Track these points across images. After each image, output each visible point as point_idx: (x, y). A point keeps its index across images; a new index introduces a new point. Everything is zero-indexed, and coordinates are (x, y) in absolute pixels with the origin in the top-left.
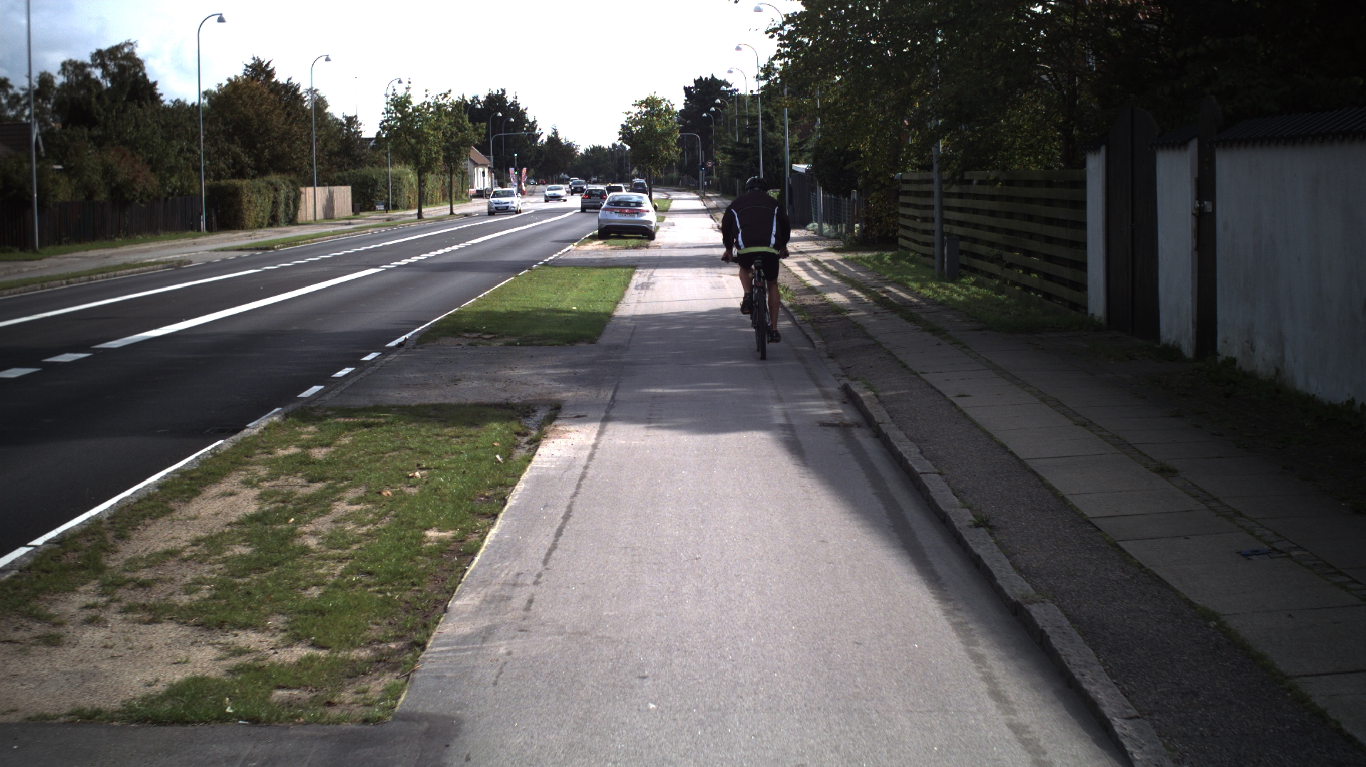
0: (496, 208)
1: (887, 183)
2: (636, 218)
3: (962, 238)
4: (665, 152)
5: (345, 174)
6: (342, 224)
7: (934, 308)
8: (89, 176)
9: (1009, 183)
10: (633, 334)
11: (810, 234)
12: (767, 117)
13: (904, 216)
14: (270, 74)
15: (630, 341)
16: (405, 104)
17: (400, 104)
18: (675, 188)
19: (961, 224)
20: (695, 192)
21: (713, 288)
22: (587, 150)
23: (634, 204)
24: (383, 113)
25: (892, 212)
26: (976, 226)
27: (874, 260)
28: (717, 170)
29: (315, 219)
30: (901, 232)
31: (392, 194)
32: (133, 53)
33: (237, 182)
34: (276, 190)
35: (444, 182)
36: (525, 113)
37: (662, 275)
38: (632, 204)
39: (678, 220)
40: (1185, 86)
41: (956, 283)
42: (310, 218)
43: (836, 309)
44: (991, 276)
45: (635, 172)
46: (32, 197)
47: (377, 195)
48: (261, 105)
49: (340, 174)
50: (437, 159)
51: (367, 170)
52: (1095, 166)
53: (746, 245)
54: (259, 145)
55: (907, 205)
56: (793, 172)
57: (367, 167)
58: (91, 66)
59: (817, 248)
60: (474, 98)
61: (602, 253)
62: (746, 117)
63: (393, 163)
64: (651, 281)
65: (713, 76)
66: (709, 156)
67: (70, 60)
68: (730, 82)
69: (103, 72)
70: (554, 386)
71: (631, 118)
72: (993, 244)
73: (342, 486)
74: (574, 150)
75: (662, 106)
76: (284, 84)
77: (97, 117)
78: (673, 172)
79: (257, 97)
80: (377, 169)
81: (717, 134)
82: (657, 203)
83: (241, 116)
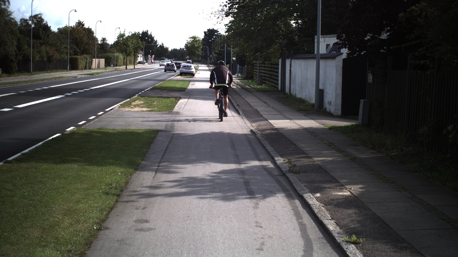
1: (252, 64)
2: (190, 70)
4: (197, 52)
5: (102, 55)
6: (104, 70)
7: (252, 89)
8: (43, 54)
10: (192, 91)
11: (235, 76)
13: (255, 71)
14: (83, 25)
16: (123, 36)
18: (200, 63)
20: (206, 65)
22: (172, 50)
25: (252, 71)
27: (247, 81)
28: (213, 58)
30: (254, 75)
31: (116, 62)
32: (41, 17)
33: (76, 56)
34: (86, 59)
35: (130, 59)
37: (197, 83)
38: (189, 67)
39: (200, 72)
41: (260, 85)
42: (94, 68)
44: (268, 84)
45: (188, 57)
47: (111, 62)
48: (81, 34)
50: (132, 52)
52: (280, 62)
53: (218, 83)
54: (80, 46)
56: (233, 60)
57: (109, 53)
58: (29, 20)
60: (138, 32)
61: (181, 79)
63: (117, 53)
64: (194, 84)
65: (213, 28)
66: (211, 53)
67: (23, 18)
68: (218, 31)
69: (32, 22)
70: (179, 95)
71: (188, 42)
72: (268, 77)
73: (154, 102)
74: (168, 50)
75: (198, 39)
76: (87, 28)
77: (41, 37)
78: (199, 58)
79: (79, 32)
80: (111, 54)
81: (214, 47)
82: (195, 67)
83: (75, 37)
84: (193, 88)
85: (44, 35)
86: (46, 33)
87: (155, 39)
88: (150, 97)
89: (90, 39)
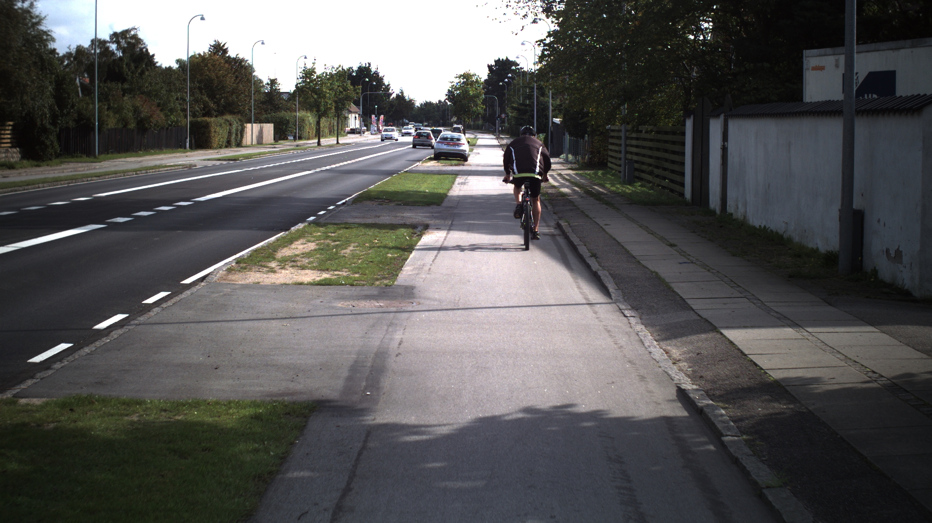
1: (603, 131)
2: (457, 148)
3: (637, 162)
4: (474, 108)
5: (269, 116)
6: (270, 148)
7: (613, 195)
8: (126, 113)
9: (658, 132)
10: (458, 203)
11: (561, 160)
12: (539, 87)
13: (611, 150)
14: (225, 51)
15: (457, 205)
16: (312, 74)
17: (309, 73)
18: (480, 131)
19: (637, 154)
20: (493, 134)
22: (422, 104)
24: (298, 79)
25: (605, 148)
26: (644, 156)
27: (592, 174)
28: (508, 120)
29: (252, 144)
30: (610, 159)
31: (299, 130)
32: (136, 35)
33: (207, 119)
34: (230, 125)
35: (330, 123)
36: (383, 79)
37: (472, 179)
38: (455, 140)
39: (482, 151)
40: (735, 87)
41: (630, 185)
42: (249, 143)
43: (564, 195)
44: (649, 182)
45: (455, 119)
46: (94, 124)
47: (289, 130)
48: (220, 71)
49: (266, 116)
50: (331, 108)
51: (283, 114)
52: (689, 124)
53: (519, 172)
54: (218, 96)
55: (613, 144)
56: (553, 123)
57: (283, 112)
58: (109, 42)
59: (563, 168)
60: (350, 68)
61: (437, 167)
62: (527, 87)
63: (299, 110)
64: (466, 181)
65: (507, 58)
66: (503, 110)
68: (518, 63)
70: (424, 219)
71: (453, 85)
72: (650, 165)
73: (347, 243)
74: (413, 104)
75: (474, 79)
76: (234, 58)
77: (126, 77)
78: (479, 121)
79: (217, 66)
80: (289, 113)
81: (509, 97)
82: (469, 140)
83: (207, 77)
84: (462, 193)
85: (132, 73)
86: (136, 67)
87: (386, 82)
88: (342, 226)
89: (240, 80)
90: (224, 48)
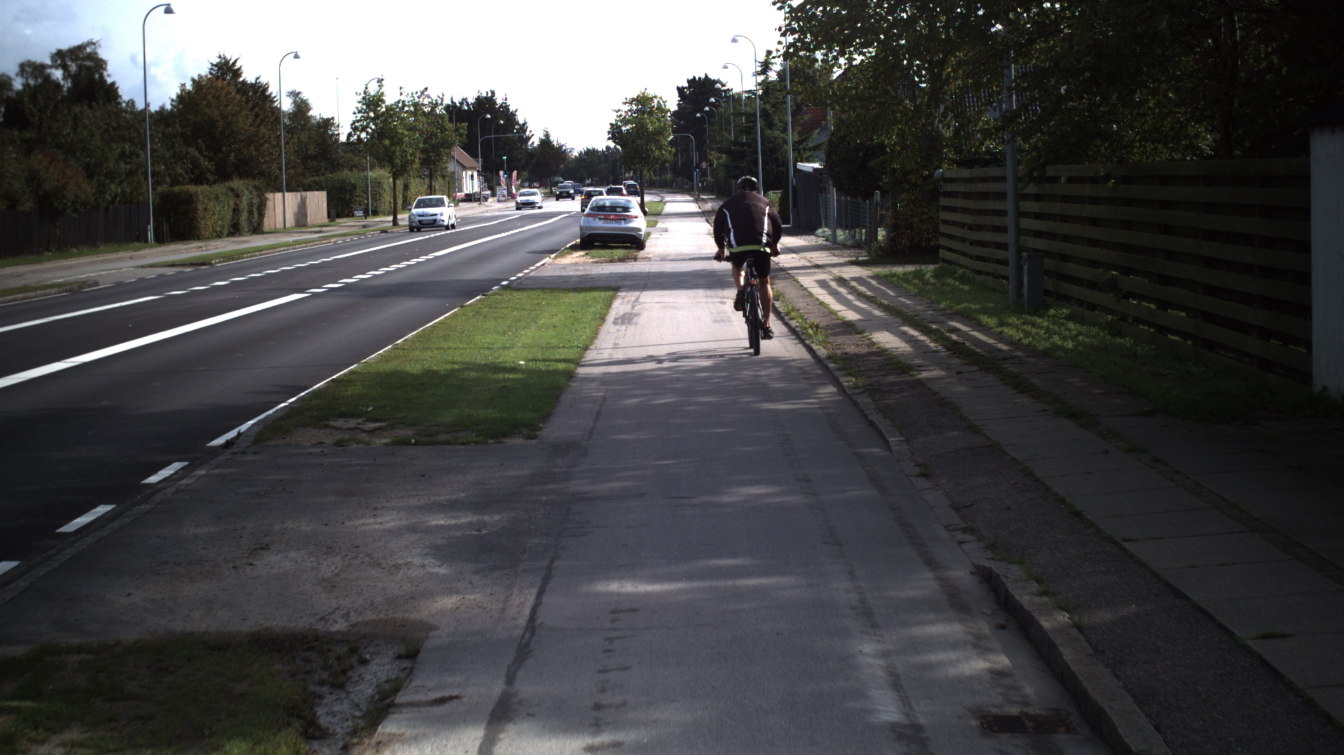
0: (420, 221)
1: (919, 183)
2: (623, 225)
4: (657, 153)
5: (322, 178)
6: (311, 232)
9: (1127, 180)
10: (598, 414)
12: (765, 114)
13: (946, 222)
14: (237, 73)
15: (591, 432)
16: (378, 103)
17: (372, 103)
18: (668, 190)
19: (1038, 235)
20: (690, 194)
21: (717, 321)
22: (581, 152)
23: (621, 210)
24: (354, 113)
25: (925, 217)
27: (914, 278)
28: (712, 172)
29: (285, 227)
30: (943, 241)
31: (372, 199)
32: (96, 53)
33: (192, 188)
34: (238, 196)
36: (515, 115)
37: (650, 298)
38: (618, 210)
39: (672, 224)
41: (1041, 316)
42: (280, 225)
43: (897, 364)
47: (355, 201)
48: (227, 106)
49: (316, 179)
50: (413, 162)
51: (345, 174)
53: (739, 244)
54: (224, 148)
56: (797, 170)
57: (346, 172)
58: (51, 67)
60: (463, 100)
61: (581, 268)
62: (743, 114)
63: (372, 168)
64: (635, 311)
65: (706, 75)
66: (703, 157)
67: (29, 61)
68: (724, 82)
69: (64, 74)
71: (621, 116)
74: (567, 153)
75: (654, 104)
76: (252, 84)
78: (667, 174)
79: (223, 98)
80: (354, 173)
81: (712, 134)
82: (648, 207)
87: (520, 120)
90: (235, 68)
